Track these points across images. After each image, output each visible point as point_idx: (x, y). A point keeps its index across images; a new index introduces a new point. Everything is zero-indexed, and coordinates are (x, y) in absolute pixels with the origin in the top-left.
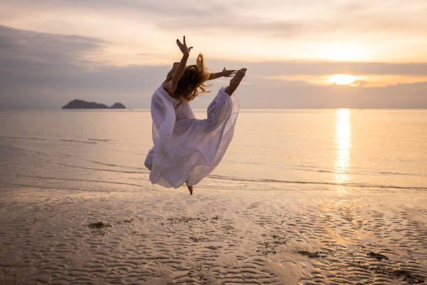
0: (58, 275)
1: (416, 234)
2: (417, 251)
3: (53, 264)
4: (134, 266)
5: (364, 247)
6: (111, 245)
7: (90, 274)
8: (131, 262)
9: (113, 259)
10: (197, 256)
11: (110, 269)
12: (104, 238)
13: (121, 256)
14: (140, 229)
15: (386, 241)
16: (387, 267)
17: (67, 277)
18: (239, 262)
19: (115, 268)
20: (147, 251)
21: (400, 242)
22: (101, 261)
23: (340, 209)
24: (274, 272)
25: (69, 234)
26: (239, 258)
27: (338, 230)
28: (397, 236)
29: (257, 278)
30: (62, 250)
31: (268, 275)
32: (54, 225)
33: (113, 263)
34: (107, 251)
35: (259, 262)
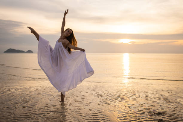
0: (9, 119)
1: (162, 99)
3: (6, 115)
4: (44, 115)
5: (142, 105)
6: (32, 107)
7: (24, 119)
8: (42, 113)
9: (34, 112)
10: (72, 110)
11: (33, 116)
12: (28, 104)
13: (37, 111)
15: (151, 102)
17: (13, 120)
19: (35, 116)
20: (49, 108)
21: (156, 102)
22: (28, 113)
25: (12, 102)
28: (155, 100)
30: (9, 109)
31: (104, 116)
32: (5, 99)
33: (34, 114)
35: (99, 112)
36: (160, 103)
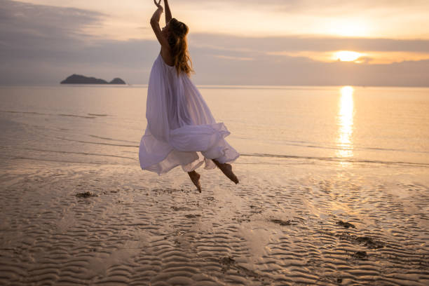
0: (43, 238)
1: (387, 206)
2: (384, 221)
3: (40, 229)
4: (115, 231)
5: (335, 217)
6: (95, 213)
7: (73, 238)
8: (112, 228)
9: (96, 225)
10: (175, 224)
11: (92, 233)
12: (89, 207)
13: (103, 222)
14: (125, 199)
16: (351, 234)
17: (51, 240)
18: (213, 228)
19: (97, 233)
20: (128, 218)
21: (370, 212)
22: (84, 226)
23: (321, 183)
24: (245, 238)
25: (56, 203)
26: (215, 225)
27: (314, 202)
29: (228, 243)
30: (49, 217)
31: (239, 240)
32: (43, 194)
33: (96, 229)
34: (90, 218)
35: (233, 229)
36: (378, 215)
